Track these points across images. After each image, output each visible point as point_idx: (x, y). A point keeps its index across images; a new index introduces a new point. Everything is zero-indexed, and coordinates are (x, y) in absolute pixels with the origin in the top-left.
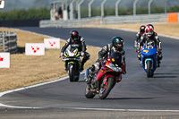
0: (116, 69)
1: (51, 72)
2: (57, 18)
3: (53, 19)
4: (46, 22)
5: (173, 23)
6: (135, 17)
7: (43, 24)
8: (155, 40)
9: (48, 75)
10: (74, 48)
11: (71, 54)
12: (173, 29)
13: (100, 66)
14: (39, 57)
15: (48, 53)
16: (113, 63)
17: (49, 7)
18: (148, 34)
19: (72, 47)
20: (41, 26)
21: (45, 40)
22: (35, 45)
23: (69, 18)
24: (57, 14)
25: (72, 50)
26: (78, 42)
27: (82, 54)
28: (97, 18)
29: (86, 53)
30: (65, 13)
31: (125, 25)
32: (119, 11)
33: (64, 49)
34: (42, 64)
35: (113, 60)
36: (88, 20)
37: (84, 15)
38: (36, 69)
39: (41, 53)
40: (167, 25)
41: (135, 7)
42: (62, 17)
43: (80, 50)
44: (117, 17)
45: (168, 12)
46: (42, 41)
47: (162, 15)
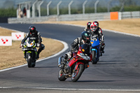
0: (86, 58)
1: (17, 59)
2: (22, 16)
3: (19, 17)
4: (13, 19)
5: (114, 20)
6: (85, 16)
7: (11, 21)
8: (99, 34)
9: (15, 62)
10: (32, 40)
11: (29, 45)
12: (114, 25)
13: (72, 55)
14: (8, 47)
15: (14, 44)
16: (83, 53)
17: (15, 7)
18: (93, 30)
19: (30, 40)
20: (10, 23)
21: (13, 34)
22: (5, 38)
23: (31, 16)
24: (22, 13)
25: (30, 42)
26: (36, 35)
27: (38, 45)
28: (54, 16)
29: (41, 45)
30: (28, 12)
31: (76, 22)
32: (71, 11)
33: (24, 41)
34: (9, 53)
35: (83, 50)
36: (46, 17)
37: (44, 14)
38: (5, 57)
39: (9, 44)
40: (109, 22)
41: (84, 7)
42: (26, 15)
43: (36, 42)
44: (69, 15)
45: (110, 11)
46: (10, 34)
47: (105, 14)
